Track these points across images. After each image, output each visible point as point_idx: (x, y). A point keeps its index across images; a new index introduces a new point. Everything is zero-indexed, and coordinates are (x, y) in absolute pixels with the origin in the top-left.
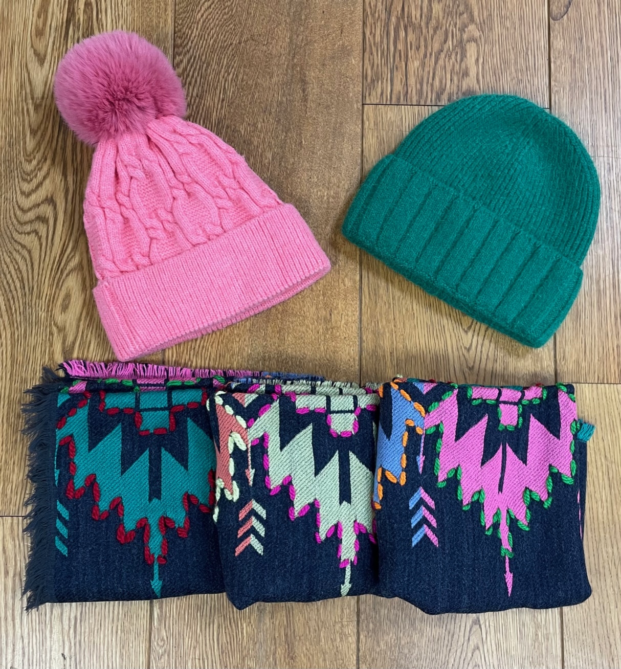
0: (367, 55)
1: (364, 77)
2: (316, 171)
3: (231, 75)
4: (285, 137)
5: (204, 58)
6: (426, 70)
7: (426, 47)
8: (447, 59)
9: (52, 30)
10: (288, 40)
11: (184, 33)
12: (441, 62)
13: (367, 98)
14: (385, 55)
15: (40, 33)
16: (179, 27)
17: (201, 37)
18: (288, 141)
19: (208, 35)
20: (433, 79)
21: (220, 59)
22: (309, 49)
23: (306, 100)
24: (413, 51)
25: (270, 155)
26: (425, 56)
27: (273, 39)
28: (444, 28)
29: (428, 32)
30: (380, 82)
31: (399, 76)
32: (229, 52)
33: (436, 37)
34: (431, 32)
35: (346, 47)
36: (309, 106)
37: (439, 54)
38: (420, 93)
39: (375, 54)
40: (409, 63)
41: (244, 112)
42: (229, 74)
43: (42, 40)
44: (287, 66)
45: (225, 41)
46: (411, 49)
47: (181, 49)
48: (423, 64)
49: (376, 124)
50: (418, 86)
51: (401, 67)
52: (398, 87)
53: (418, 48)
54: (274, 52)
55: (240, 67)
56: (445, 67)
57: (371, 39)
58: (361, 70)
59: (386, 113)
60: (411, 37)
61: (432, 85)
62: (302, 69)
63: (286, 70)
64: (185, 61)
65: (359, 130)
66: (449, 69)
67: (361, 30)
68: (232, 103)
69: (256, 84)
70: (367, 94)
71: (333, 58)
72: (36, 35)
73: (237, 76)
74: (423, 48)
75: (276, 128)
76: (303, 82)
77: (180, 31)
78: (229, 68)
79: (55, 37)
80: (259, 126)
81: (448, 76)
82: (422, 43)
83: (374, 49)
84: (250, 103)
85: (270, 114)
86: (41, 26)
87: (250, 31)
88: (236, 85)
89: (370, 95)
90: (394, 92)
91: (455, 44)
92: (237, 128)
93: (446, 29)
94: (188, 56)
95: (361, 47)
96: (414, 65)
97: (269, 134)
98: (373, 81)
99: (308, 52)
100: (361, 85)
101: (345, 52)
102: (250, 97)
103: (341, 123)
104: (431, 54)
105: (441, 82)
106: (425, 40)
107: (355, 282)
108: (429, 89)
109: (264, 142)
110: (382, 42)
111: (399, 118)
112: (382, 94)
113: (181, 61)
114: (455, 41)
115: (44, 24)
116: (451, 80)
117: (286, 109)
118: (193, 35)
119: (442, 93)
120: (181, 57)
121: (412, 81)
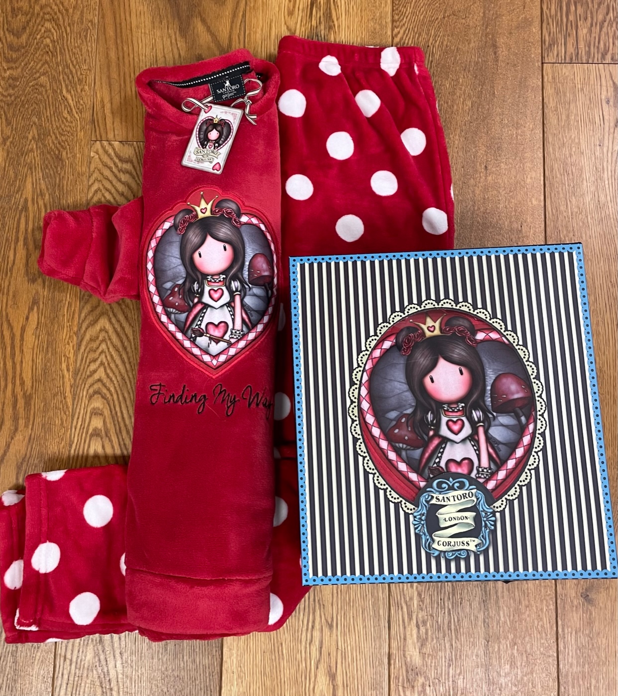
0: (544, 25)
1: (543, 41)
2: (507, 115)
3: (438, 42)
4: (481, 89)
5: (416, 29)
6: (593, 35)
7: (592, 18)
8: (609, 28)
9: (300, 11)
10: (482, 15)
11: (400, 11)
12: (604, 30)
13: (546, 58)
14: (559, 24)
15: (291, 13)
16: (397, 7)
17: (413, 13)
18: (484, 92)
19: (419, 12)
20: (599, 42)
21: (429, 30)
22: (499, 21)
23: (497, 61)
24: (582, 22)
25: (469, 104)
26: (592, 25)
27: (470, 14)
28: (606, 4)
29: (593, 7)
30: (556, 46)
31: (571, 41)
32: (435, 24)
33: (600, 11)
34: (596, 6)
35: (528, 19)
36: (499, 65)
37: (603, 24)
38: (588, 53)
39: (551, 24)
40: (579, 31)
41: (448, 70)
42: (436, 42)
43: (292, 18)
44: (482, 34)
45: (432, 17)
46: (580, 20)
47: (398, 23)
48: (590, 31)
49: (553, 78)
50: (587, 49)
51: (573, 34)
52: (571, 49)
53: (586, 19)
54: (471, 24)
55: (444, 36)
56: (608, 33)
57: (548, 12)
58: (540, 37)
59: (562, 70)
60: (580, 10)
61: (598, 48)
62: (493, 36)
63: (481, 38)
64: (402, 32)
65: (540, 83)
66: (611, 35)
67: (539, 6)
68: (439, 64)
69: (457, 49)
70: (546, 55)
71: (518, 27)
72: (288, 16)
73: (442, 43)
74: (589, 19)
75: (474, 82)
76: (495, 46)
77: (397, 9)
78: (436, 36)
79: (302, 16)
80: (461, 80)
81: (611, 40)
82: (589, 15)
83: (550, 21)
84: (453, 63)
85: (469, 71)
86: (291, 8)
87: (452, 8)
88: (442, 50)
89: (548, 56)
90: (568, 54)
91: (615, 15)
92: (443, 83)
93: (608, 5)
94: (404, 29)
95: (540, 19)
96: (583, 32)
97: (469, 87)
98: (550, 45)
99: (498, 23)
100: (540, 48)
101: (527, 23)
102: (452, 58)
103: (526, 78)
104: (596, 24)
105: (605, 45)
106: (591, 13)
107: (540, 201)
108: (596, 51)
109: (464, 93)
110: (556, 15)
111: (572, 73)
112: (558, 55)
113: (399, 32)
114: (615, 13)
115: (294, 7)
116: (613, 44)
117: (482, 68)
118: (407, 13)
119: (606, 54)
120: (398, 29)
121: (582, 45)
